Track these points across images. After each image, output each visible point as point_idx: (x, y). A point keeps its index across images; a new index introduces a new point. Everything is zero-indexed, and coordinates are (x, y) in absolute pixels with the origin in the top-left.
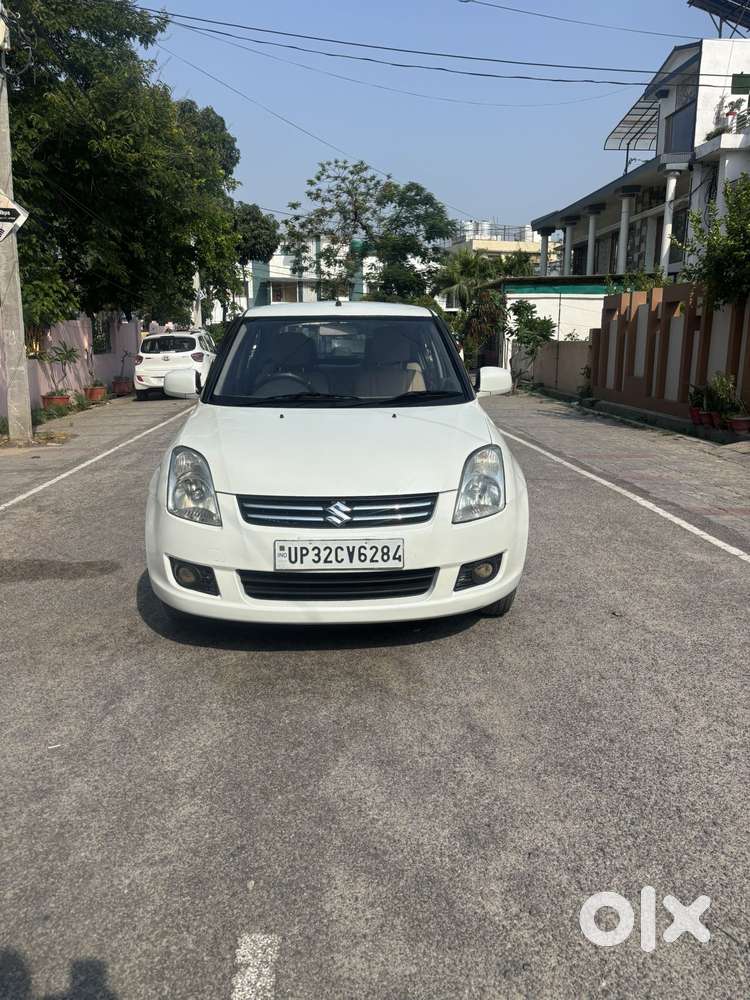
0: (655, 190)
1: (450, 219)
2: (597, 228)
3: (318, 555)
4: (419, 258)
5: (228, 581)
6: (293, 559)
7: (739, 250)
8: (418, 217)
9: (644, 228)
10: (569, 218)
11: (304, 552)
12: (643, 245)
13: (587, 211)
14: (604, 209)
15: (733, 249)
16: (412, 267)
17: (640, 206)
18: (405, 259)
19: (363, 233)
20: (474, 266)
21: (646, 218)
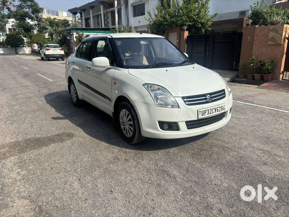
0: (109, 3)
1: (41, 7)
2: (93, 13)
3: (208, 112)
4: (30, 20)
5: (183, 126)
6: (203, 115)
7: (164, 22)
8: (28, 6)
9: (108, 15)
10: (83, 10)
11: (205, 112)
12: (108, 19)
13: (89, 8)
14: (94, 8)
15: (162, 22)
16: (28, 23)
17: (105, 8)
18: (25, 20)
19: (7, 10)
20: (54, 24)
21: (108, 12)
